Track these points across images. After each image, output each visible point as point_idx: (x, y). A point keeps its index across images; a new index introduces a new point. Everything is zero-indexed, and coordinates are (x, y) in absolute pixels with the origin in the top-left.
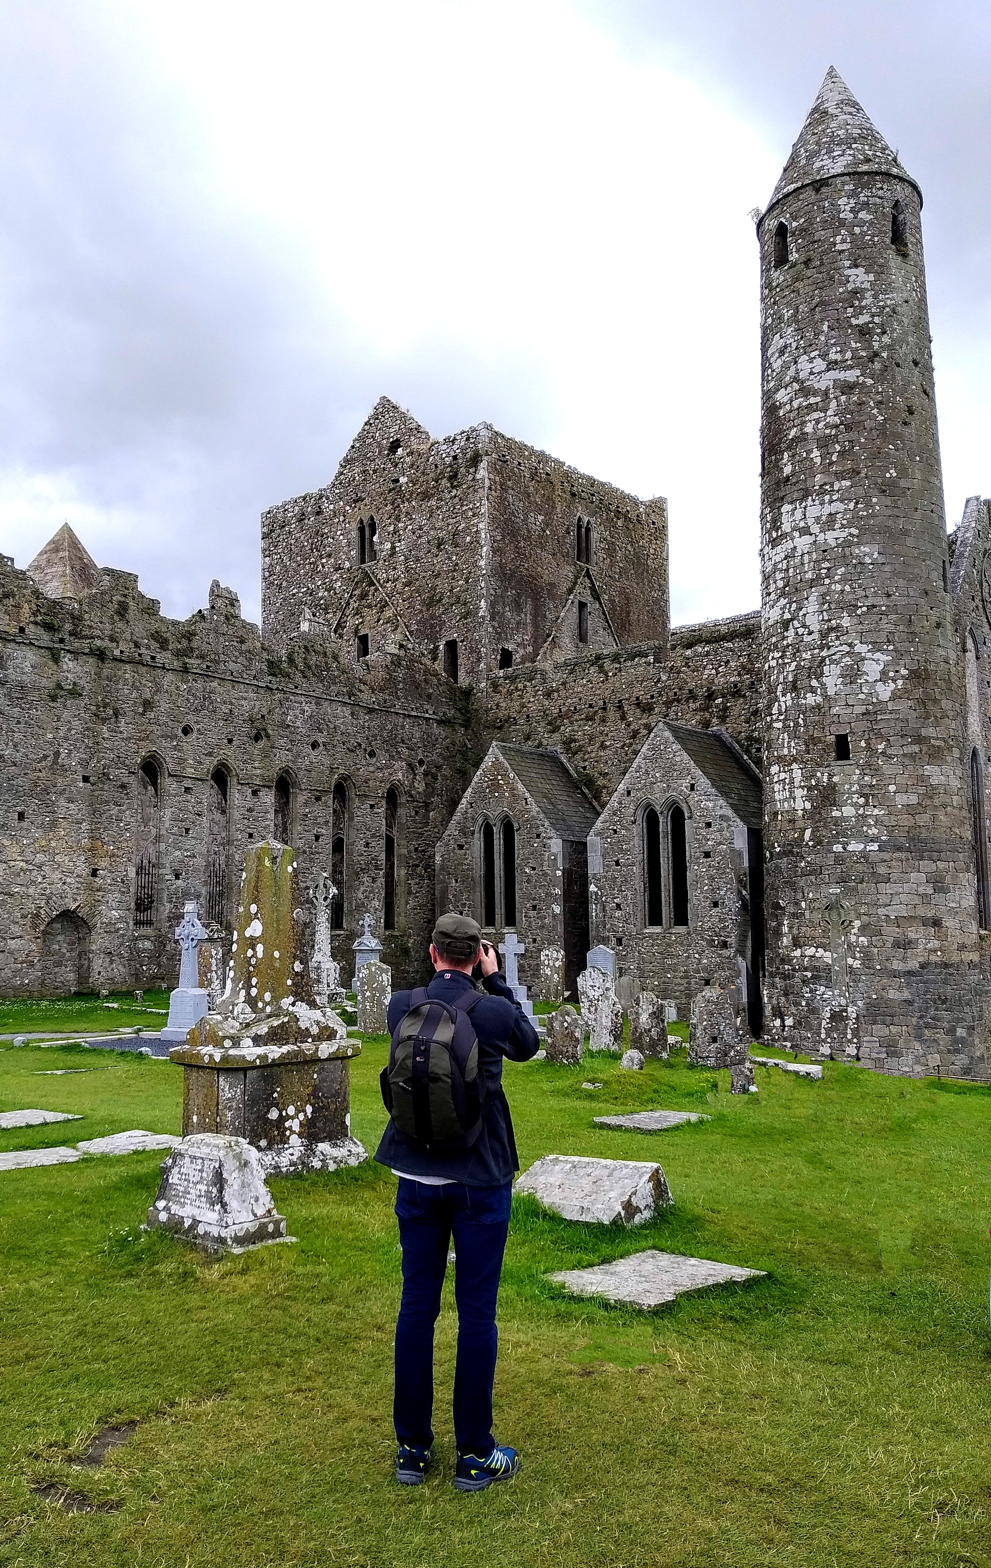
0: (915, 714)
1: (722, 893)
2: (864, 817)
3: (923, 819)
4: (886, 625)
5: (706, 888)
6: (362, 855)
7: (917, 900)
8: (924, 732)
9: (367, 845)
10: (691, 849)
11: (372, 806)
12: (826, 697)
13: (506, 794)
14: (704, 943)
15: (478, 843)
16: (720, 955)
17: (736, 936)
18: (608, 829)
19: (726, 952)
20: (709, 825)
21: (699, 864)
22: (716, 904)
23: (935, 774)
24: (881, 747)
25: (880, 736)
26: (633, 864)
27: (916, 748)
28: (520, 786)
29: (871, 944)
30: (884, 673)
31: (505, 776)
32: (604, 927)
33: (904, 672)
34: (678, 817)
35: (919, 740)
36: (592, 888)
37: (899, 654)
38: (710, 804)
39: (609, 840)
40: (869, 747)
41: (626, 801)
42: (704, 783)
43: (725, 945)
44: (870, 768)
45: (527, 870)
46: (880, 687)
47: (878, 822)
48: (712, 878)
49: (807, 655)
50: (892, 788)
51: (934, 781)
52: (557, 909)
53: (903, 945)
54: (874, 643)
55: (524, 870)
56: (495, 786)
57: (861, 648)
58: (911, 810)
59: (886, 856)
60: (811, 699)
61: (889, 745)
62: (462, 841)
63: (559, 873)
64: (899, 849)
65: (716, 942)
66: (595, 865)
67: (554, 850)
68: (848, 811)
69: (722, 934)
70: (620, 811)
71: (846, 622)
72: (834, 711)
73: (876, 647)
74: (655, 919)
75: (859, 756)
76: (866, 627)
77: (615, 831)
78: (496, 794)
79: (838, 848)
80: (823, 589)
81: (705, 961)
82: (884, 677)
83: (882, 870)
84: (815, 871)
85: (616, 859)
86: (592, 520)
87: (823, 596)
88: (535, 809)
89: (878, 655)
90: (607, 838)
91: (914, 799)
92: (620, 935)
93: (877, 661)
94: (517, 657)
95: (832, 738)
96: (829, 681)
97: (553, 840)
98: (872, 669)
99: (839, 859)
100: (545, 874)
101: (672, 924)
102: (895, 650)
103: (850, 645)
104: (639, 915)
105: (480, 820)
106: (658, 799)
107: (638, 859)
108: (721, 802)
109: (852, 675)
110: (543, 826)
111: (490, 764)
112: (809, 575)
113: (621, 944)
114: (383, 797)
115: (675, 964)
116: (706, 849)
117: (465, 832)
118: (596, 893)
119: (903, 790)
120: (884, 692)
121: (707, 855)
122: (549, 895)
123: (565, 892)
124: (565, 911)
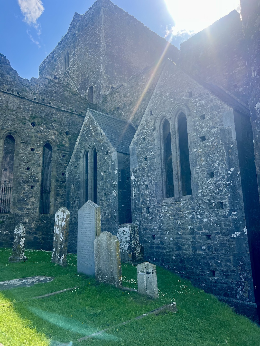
1: (216, 165)
5: (203, 163)
6: (24, 174)
9: (28, 169)
11: (32, 150)
13: (93, 134)
14: (204, 206)
15: (82, 163)
16: (217, 215)
17: (229, 197)
18: (140, 139)
19: (222, 212)
21: (196, 147)
22: (211, 175)
26: (154, 157)
28: (99, 128)
31: (93, 125)
32: (139, 201)
34: (182, 119)
36: (133, 177)
38: (203, 102)
39: (141, 145)
41: (150, 118)
43: (221, 205)
45: (102, 173)
48: (207, 155)
52: (115, 193)
62: (76, 164)
63: (116, 172)
65: (214, 204)
66: (134, 163)
67: (114, 159)
69: (218, 197)
70: (146, 125)
74: (170, 193)
77: (144, 139)
78: (89, 135)
81: (206, 220)
85: (144, 156)
88: (105, 138)
90: (140, 144)
92: (148, 205)
97: (113, 153)
100: (110, 174)
101: (181, 194)
105: (83, 151)
106: (168, 110)
107: (158, 153)
110: (109, 146)
111: (87, 120)
113: (149, 213)
114: (40, 145)
115: (184, 223)
116: (202, 134)
117: (77, 159)
118: (134, 180)
122: (111, 185)
123: (119, 182)
124: (119, 194)
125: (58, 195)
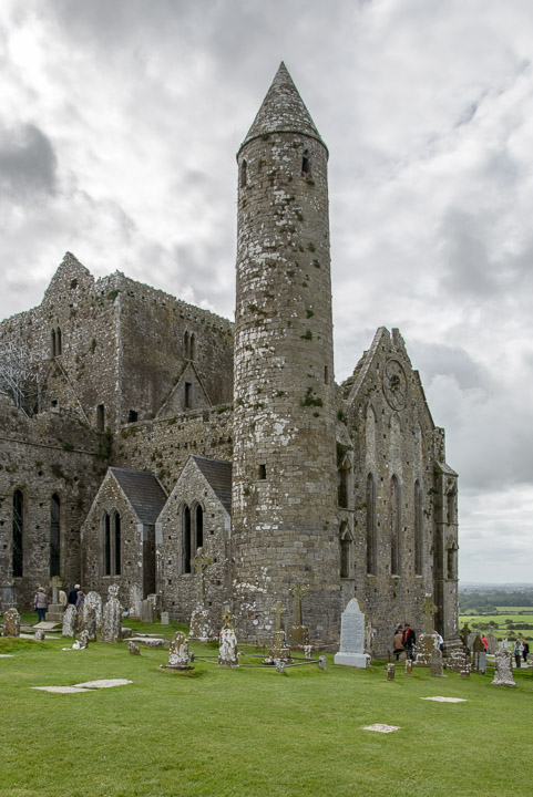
0: (301, 454)
1: (218, 555)
2: (272, 510)
3: (303, 512)
4: (287, 402)
5: (211, 551)
6: (34, 533)
7: (297, 557)
8: (306, 464)
9: (38, 527)
10: (206, 530)
11: (41, 505)
12: (255, 443)
13: (116, 498)
14: (209, 582)
15: (102, 527)
16: (216, 589)
17: (224, 578)
18: (165, 518)
19: (219, 587)
20: (213, 516)
21: (208, 538)
22: (215, 561)
23: (311, 486)
24: (282, 472)
25: (282, 467)
26: (177, 538)
27: (301, 473)
28: (123, 493)
29: (272, 581)
30: (285, 430)
31: (115, 487)
32: (163, 574)
33: (296, 430)
34: (200, 511)
35: (303, 468)
36: (158, 552)
37: (294, 419)
38: (214, 504)
39: (165, 524)
40: (275, 472)
41: (174, 502)
42: (211, 492)
44: (276, 484)
46: (282, 438)
47: (279, 514)
48: (214, 546)
49: (248, 420)
50: (287, 495)
51: (311, 491)
52: (140, 564)
53: (289, 581)
54: (280, 413)
55: (125, 543)
56: (111, 494)
57: (274, 416)
58: (296, 507)
59: (282, 532)
60: (249, 445)
61: (286, 471)
62: (94, 525)
63: (141, 544)
64: (289, 529)
66: (159, 540)
67: (139, 530)
68: (264, 507)
69: (218, 577)
70: (171, 507)
71: (266, 401)
72: (259, 451)
73: (282, 416)
74: (187, 569)
75: (270, 477)
76: (276, 404)
77: (169, 519)
78: (111, 498)
79: (258, 528)
80: (256, 381)
81: (210, 592)
82: (285, 432)
83: (279, 540)
84: (248, 541)
85: (169, 535)
86: (196, 333)
87: (256, 385)
88: (130, 506)
89: (282, 420)
91: (298, 501)
92: (170, 578)
93: (282, 423)
94: (141, 416)
95: (257, 467)
96: (257, 434)
97: (139, 525)
98: (279, 428)
99: (259, 534)
100: (135, 544)
102: (292, 417)
103: (268, 414)
104: (180, 567)
105: (103, 513)
106: (189, 501)
107: (180, 535)
108: (219, 503)
109: (268, 432)
110: (134, 516)
111: (108, 480)
112: (250, 373)
113: (170, 584)
114: (48, 499)
116: (212, 529)
117: (94, 520)
118: (159, 555)
119: (293, 496)
120: (285, 441)
121: (212, 532)
122: (136, 556)
123: (144, 554)
124: (144, 565)
125: (68, 556)
